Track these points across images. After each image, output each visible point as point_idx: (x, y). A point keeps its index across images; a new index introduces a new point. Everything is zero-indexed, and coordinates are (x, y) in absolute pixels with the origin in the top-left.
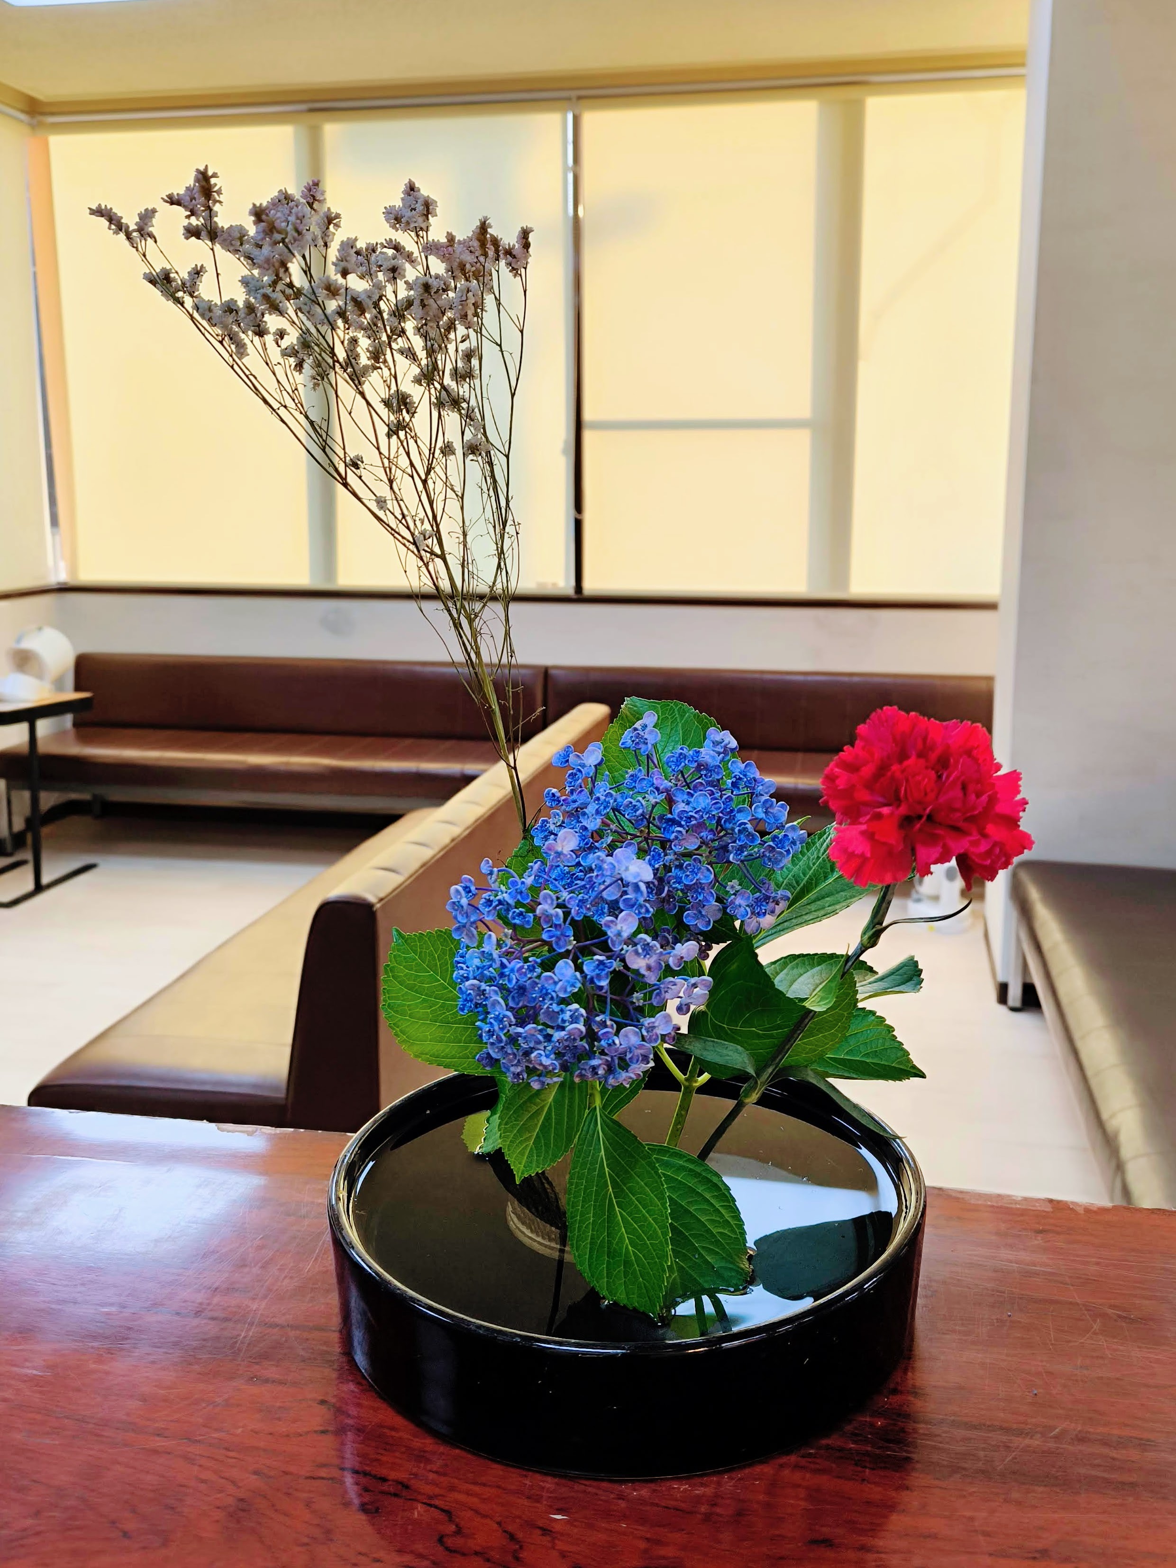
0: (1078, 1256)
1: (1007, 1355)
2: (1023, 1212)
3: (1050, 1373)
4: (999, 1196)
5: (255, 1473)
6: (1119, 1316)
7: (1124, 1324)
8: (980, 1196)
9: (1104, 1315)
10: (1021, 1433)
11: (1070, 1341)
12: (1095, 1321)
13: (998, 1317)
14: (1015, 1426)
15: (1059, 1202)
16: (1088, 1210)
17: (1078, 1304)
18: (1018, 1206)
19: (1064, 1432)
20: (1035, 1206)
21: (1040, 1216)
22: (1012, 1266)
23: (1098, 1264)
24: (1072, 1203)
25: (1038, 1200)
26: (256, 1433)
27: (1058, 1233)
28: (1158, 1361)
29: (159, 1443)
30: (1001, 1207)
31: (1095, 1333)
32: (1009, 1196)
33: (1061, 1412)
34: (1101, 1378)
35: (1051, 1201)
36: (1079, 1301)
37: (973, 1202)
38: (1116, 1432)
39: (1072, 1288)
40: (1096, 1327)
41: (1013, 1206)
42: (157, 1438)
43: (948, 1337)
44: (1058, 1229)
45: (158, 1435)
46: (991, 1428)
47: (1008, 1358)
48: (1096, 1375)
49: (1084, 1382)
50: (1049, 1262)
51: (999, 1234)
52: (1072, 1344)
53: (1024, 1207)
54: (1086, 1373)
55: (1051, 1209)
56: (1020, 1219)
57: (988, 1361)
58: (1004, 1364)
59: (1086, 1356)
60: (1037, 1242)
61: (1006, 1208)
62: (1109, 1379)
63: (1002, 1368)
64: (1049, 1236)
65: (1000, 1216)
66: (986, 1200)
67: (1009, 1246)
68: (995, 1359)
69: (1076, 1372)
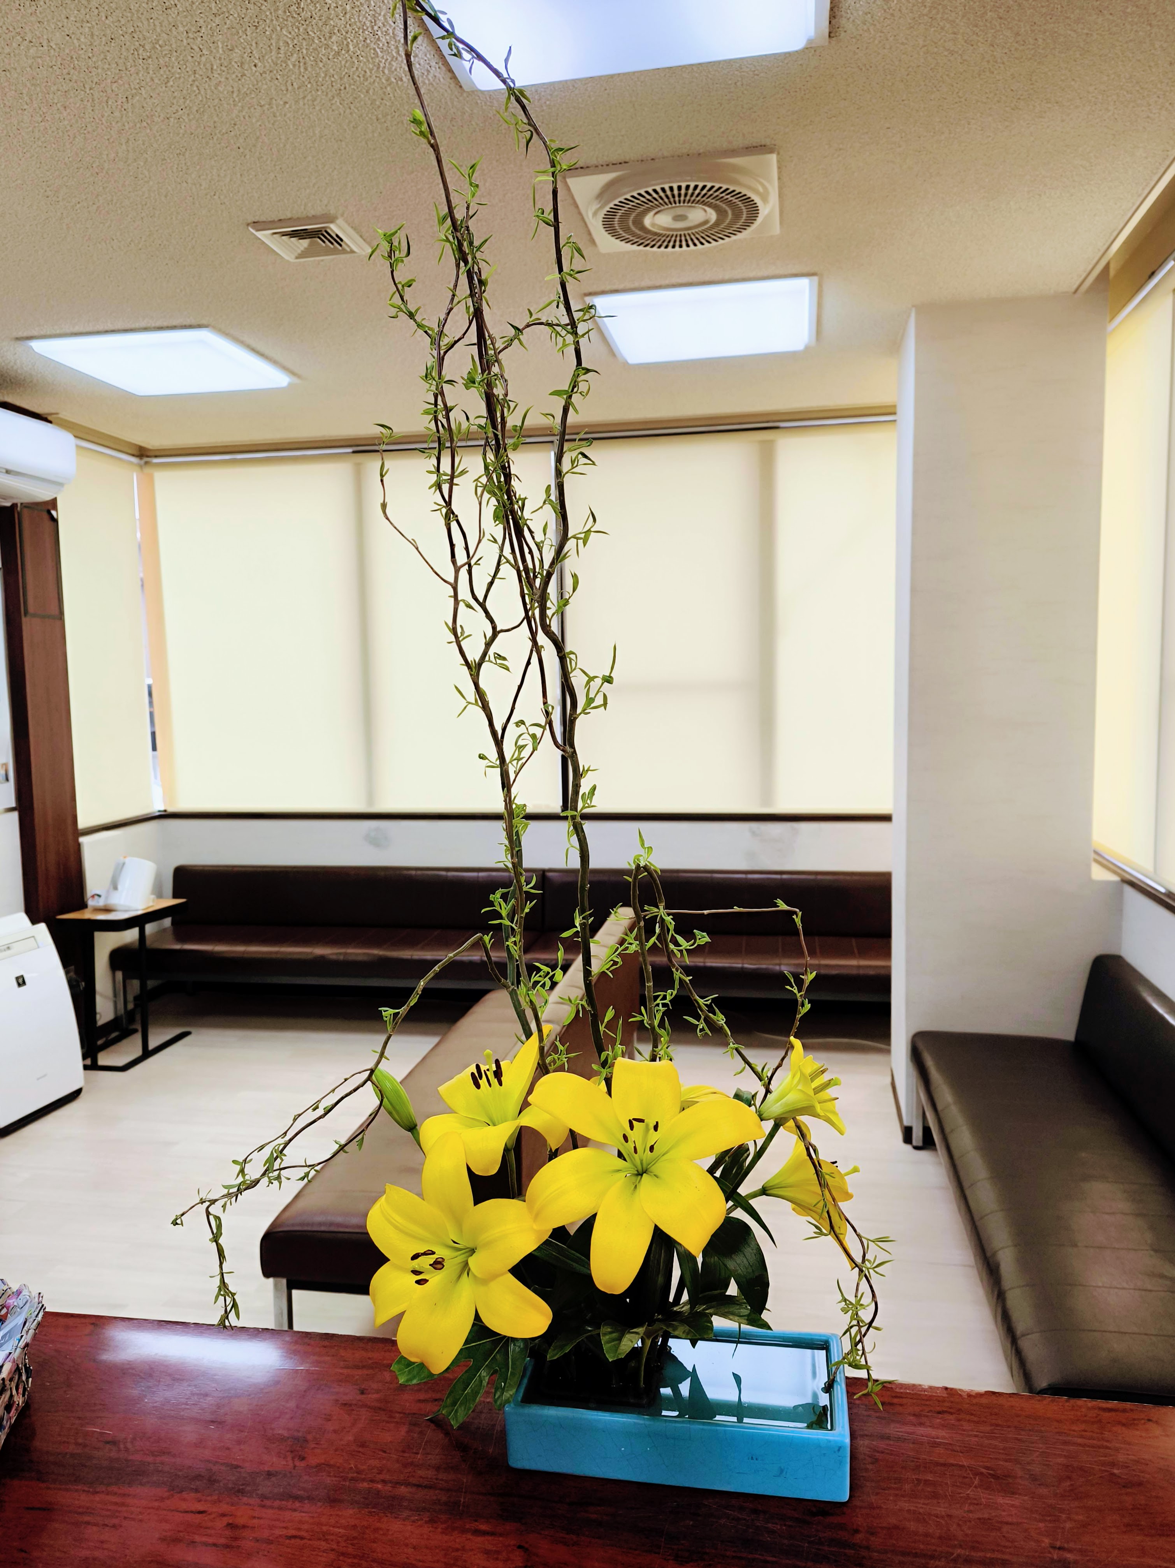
0: (964, 1431)
1: (924, 1504)
2: (930, 1398)
3: (949, 1516)
4: (914, 1385)
6: (990, 1474)
7: (993, 1480)
8: (902, 1386)
9: (982, 1473)
10: (932, 1557)
11: (960, 1493)
12: (975, 1478)
13: (917, 1477)
14: (929, 1553)
15: (952, 1389)
16: (970, 1395)
17: (963, 1466)
18: (926, 1393)
19: (959, 1556)
20: (936, 1393)
21: (940, 1400)
22: (925, 1439)
23: (976, 1436)
24: (960, 1390)
25: (938, 1388)
27: (951, 1413)
28: (1013, 1506)
30: (916, 1394)
31: (976, 1487)
32: (920, 1385)
33: (956, 1543)
34: (979, 1519)
35: (946, 1389)
36: (965, 1464)
37: (898, 1390)
38: (988, 1555)
39: (961, 1454)
40: (976, 1482)
41: (923, 1393)
43: (886, 1491)
44: (951, 1410)
46: (916, 1555)
47: (924, 1506)
48: (977, 1517)
49: (970, 1521)
50: (947, 1436)
51: (914, 1415)
52: (962, 1495)
53: (930, 1394)
54: (971, 1515)
55: (945, 1395)
56: (928, 1403)
57: (912, 1508)
58: (921, 1511)
59: (971, 1504)
60: (938, 1420)
61: (920, 1395)
62: (984, 1519)
63: (920, 1513)
64: (947, 1416)
65: (915, 1401)
66: (906, 1388)
67: (921, 1424)
68: (916, 1507)
69: (965, 1515)
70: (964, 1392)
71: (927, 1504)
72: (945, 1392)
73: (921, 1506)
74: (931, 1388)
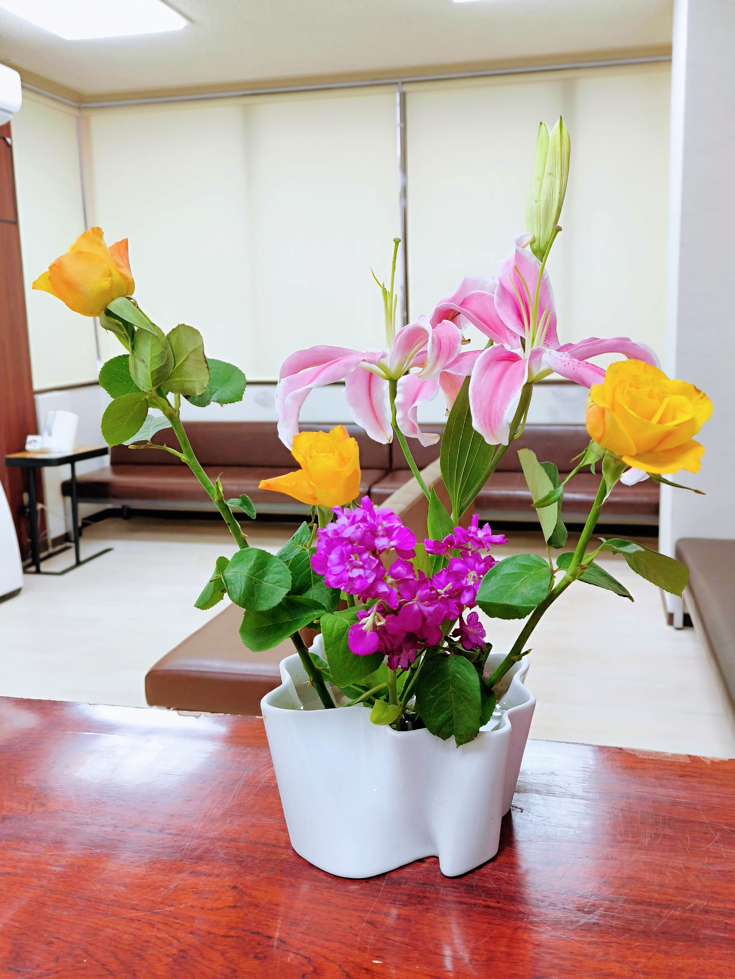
0: (707, 792)
1: (660, 856)
2: (673, 764)
3: (687, 868)
4: (656, 752)
5: (191, 933)
8: (644, 753)
9: (722, 830)
10: (667, 907)
11: (699, 847)
12: (716, 834)
13: (655, 832)
14: (665, 903)
15: (695, 757)
16: (713, 762)
17: (706, 823)
18: (669, 759)
19: (696, 906)
20: (679, 759)
21: (681, 766)
22: (665, 799)
23: (718, 797)
24: (703, 757)
25: (681, 756)
26: (193, 907)
27: (693, 777)
29: (134, 914)
30: (658, 760)
31: (716, 842)
32: (664, 753)
33: (694, 893)
34: (719, 871)
35: (690, 756)
37: (641, 757)
38: (728, 906)
39: (701, 812)
40: (716, 838)
41: (665, 759)
42: (133, 911)
44: (694, 775)
45: (133, 909)
46: (649, 904)
47: (660, 858)
48: (717, 869)
49: (708, 873)
50: (688, 796)
51: (656, 778)
52: (702, 849)
53: (673, 760)
54: (710, 867)
55: (690, 762)
56: (670, 768)
57: (648, 860)
58: (658, 862)
59: (710, 857)
60: (680, 783)
61: (661, 761)
62: (725, 871)
63: (656, 865)
64: (688, 779)
65: (657, 766)
66: (649, 755)
67: (662, 786)
68: (653, 859)
69: (705, 867)
70: (708, 759)
71: (664, 857)
72: (688, 758)
73: (658, 858)
74: (674, 755)
